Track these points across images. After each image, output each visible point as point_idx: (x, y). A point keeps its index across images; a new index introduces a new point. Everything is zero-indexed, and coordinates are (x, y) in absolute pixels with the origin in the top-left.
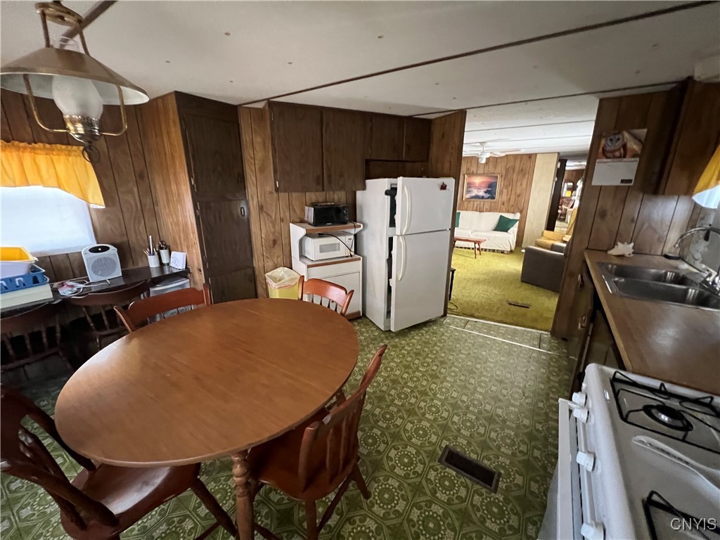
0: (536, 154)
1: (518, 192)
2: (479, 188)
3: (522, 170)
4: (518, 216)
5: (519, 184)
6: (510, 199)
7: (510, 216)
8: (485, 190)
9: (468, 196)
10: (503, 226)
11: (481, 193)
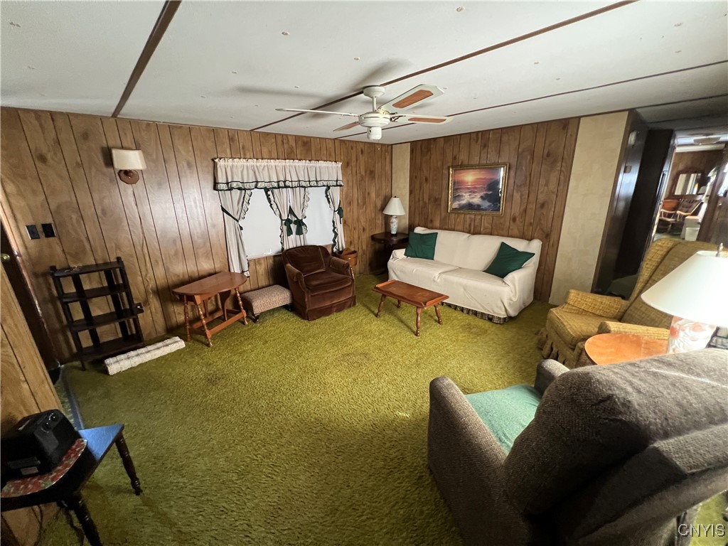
0: (579, 118)
1: (541, 198)
2: (472, 191)
3: (548, 155)
4: (535, 246)
5: (542, 181)
6: (525, 210)
7: (519, 245)
8: (482, 194)
9: (456, 205)
10: (502, 265)
11: (476, 200)
